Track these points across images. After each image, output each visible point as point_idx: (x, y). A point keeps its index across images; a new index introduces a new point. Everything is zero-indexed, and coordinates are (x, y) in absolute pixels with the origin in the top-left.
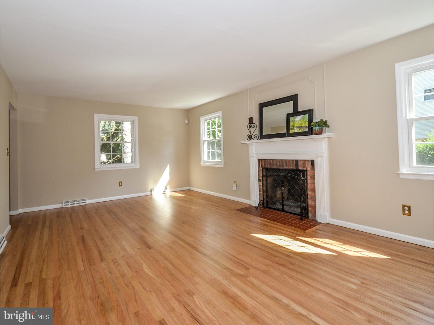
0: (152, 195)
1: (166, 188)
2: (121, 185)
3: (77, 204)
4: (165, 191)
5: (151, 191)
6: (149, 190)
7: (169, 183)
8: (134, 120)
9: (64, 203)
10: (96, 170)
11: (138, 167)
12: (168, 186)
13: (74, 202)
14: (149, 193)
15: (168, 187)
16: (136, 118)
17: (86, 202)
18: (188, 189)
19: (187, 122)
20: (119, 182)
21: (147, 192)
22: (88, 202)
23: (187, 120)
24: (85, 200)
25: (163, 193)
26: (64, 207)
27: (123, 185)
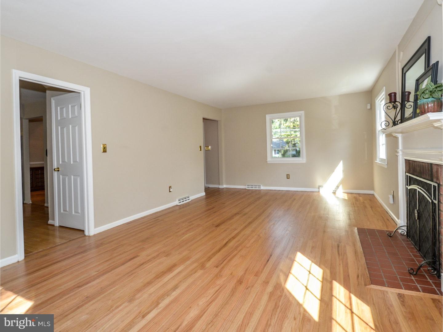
0: (319, 192)
1: (338, 187)
2: (288, 177)
3: (254, 188)
4: (335, 191)
5: (319, 188)
6: (317, 187)
7: (342, 182)
8: (301, 115)
9: (247, 186)
10: (268, 162)
11: (305, 162)
12: (341, 185)
13: (253, 186)
14: (317, 190)
15: (341, 187)
16: (302, 113)
17: (260, 188)
18: (372, 193)
19: (369, 107)
20: (287, 175)
21: (315, 188)
22: (262, 188)
23: (369, 105)
24: (260, 186)
25: (333, 192)
26: (247, 188)
27: (290, 178)
